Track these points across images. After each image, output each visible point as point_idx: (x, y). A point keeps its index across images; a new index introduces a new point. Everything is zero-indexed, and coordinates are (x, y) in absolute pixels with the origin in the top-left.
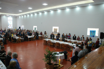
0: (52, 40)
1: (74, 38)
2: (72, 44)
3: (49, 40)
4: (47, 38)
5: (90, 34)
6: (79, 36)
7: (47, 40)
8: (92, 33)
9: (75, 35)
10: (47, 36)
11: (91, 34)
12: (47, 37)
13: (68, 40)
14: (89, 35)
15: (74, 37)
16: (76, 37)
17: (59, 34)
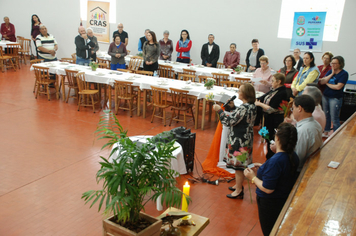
0: (86, 72)
1: (210, 57)
2: (209, 85)
3: (67, 71)
4: (52, 56)
5: (295, 32)
6: (234, 46)
7: (57, 67)
8: (307, 26)
9: (211, 37)
10: (49, 47)
11: (301, 32)
12: (53, 53)
13: (179, 67)
14: (290, 37)
15: (210, 49)
16: (216, 49)
17: (122, 35)
